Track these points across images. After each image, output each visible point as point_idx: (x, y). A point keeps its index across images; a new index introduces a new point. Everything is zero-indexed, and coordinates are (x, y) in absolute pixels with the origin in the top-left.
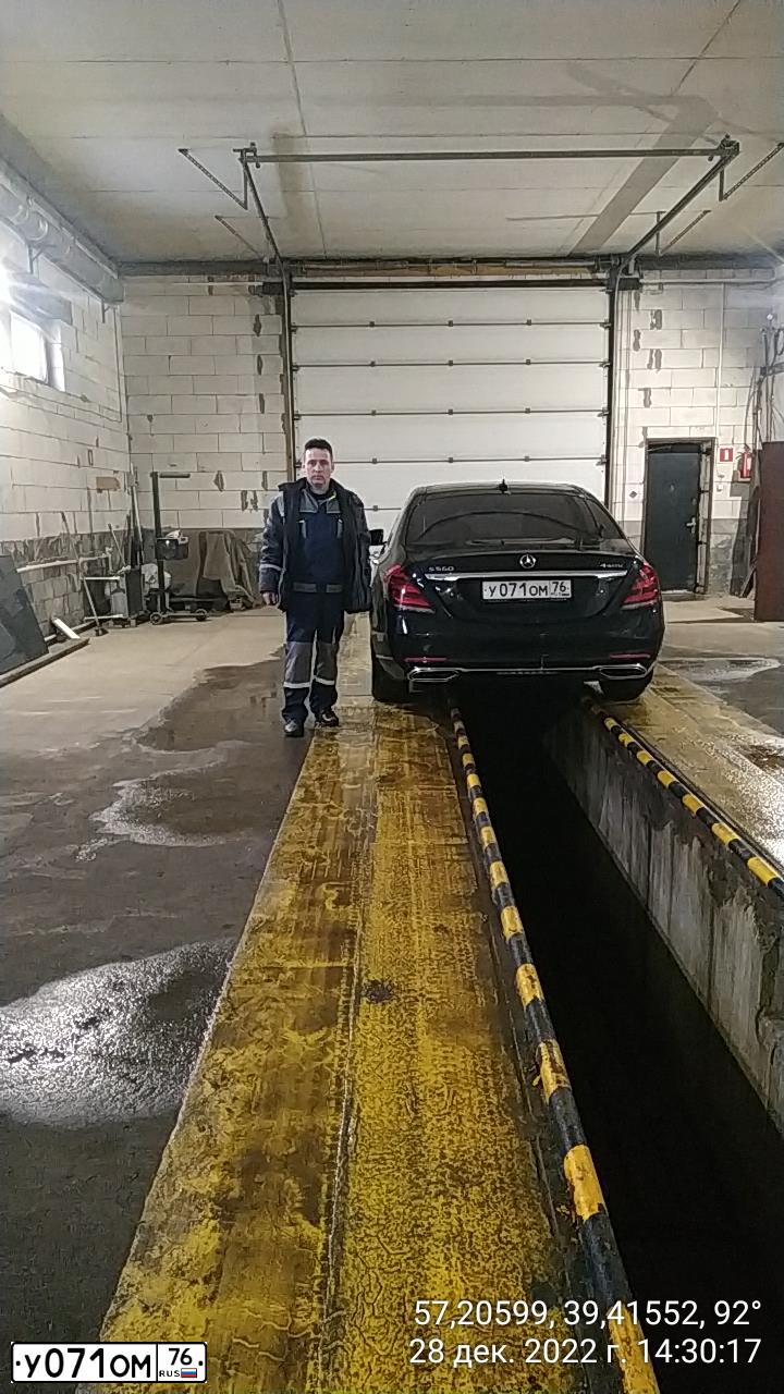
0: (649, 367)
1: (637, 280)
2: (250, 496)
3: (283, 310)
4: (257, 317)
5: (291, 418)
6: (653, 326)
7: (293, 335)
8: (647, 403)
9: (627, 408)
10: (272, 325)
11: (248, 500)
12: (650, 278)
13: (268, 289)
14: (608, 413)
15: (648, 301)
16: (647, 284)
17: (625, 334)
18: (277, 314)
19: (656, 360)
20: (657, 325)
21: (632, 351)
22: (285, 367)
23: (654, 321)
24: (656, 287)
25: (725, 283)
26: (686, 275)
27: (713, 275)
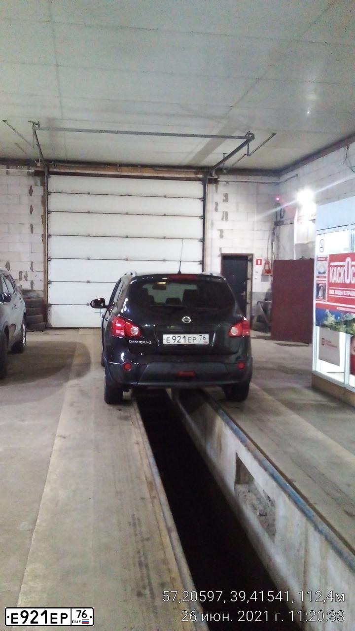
0: (222, 219)
1: (217, 179)
2: (24, 274)
3: (44, 184)
4: (31, 187)
5: (46, 236)
6: (224, 201)
7: (49, 196)
8: (221, 236)
9: (212, 239)
10: (39, 191)
11: (23, 276)
12: (222, 178)
13: (37, 174)
14: (203, 240)
15: (222, 189)
16: (221, 181)
17: (211, 204)
18: (41, 186)
19: (226, 216)
20: (226, 200)
21: (214, 212)
22: (44, 211)
23: (225, 198)
24: (226, 183)
25: (257, 182)
26: (240, 178)
27: (252, 178)
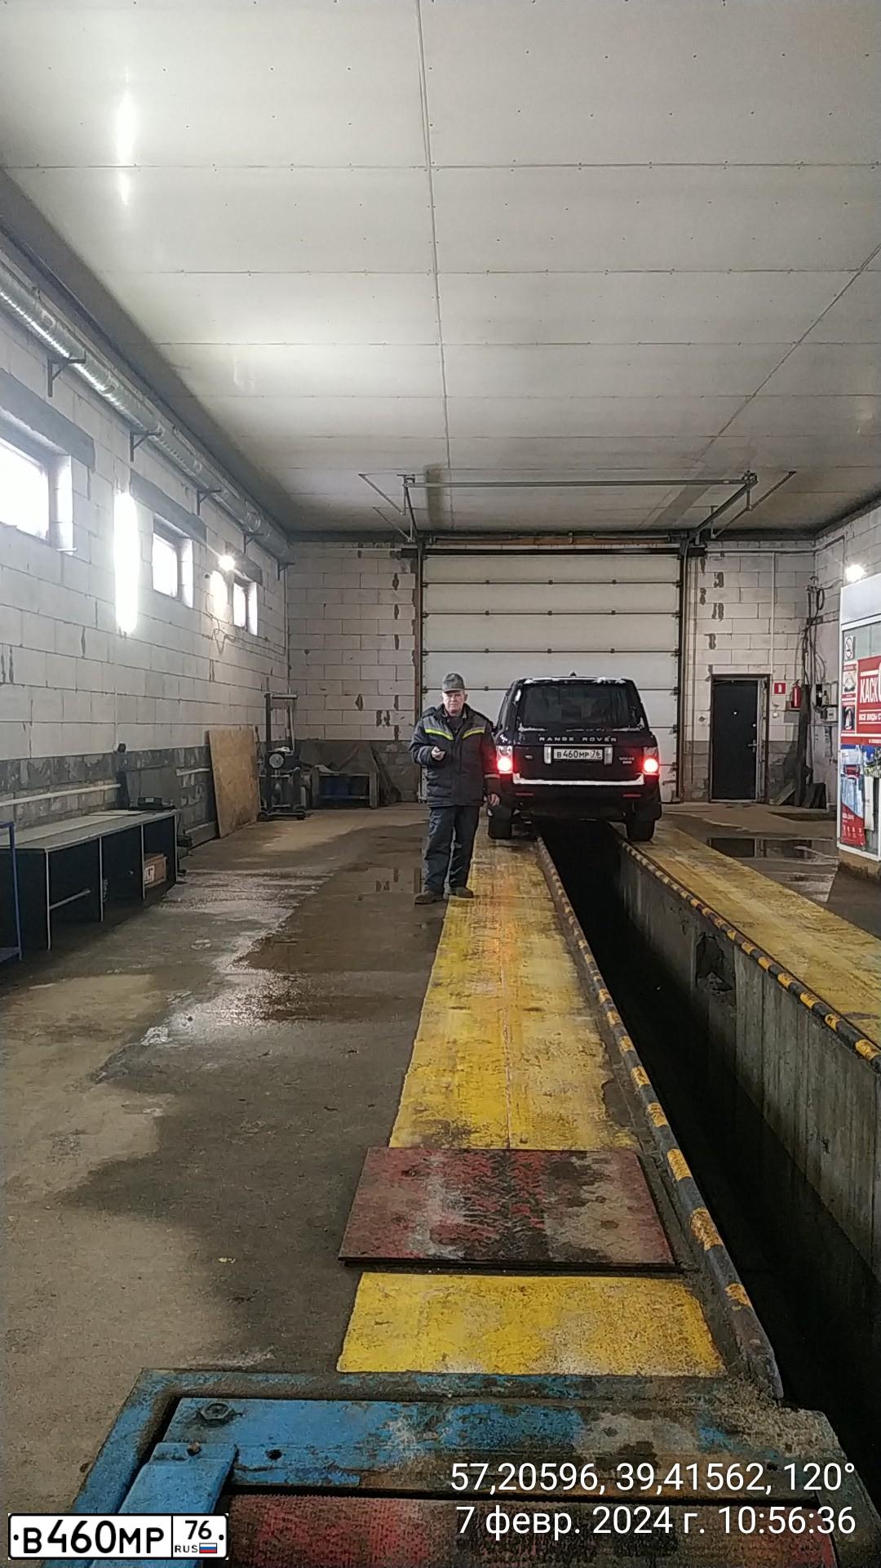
0: (714, 617)
1: (703, 549)
2: (384, 715)
3: (417, 570)
4: (396, 575)
5: (420, 654)
6: (716, 585)
7: (424, 589)
8: (712, 646)
9: (695, 650)
10: (408, 581)
11: (382, 718)
12: (712, 547)
13: (404, 554)
14: (679, 653)
15: (712, 566)
16: (711, 552)
17: (693, 591)
18: (412, 572)
19: (719, 611)
20: (720, 584)
21: (699, 605)
22: (417, 613)
23: (717, 581)
24: (719, 555)
25: (776, 552)
26: (743, 545)
27: (765, 545)
